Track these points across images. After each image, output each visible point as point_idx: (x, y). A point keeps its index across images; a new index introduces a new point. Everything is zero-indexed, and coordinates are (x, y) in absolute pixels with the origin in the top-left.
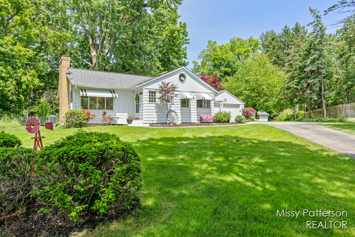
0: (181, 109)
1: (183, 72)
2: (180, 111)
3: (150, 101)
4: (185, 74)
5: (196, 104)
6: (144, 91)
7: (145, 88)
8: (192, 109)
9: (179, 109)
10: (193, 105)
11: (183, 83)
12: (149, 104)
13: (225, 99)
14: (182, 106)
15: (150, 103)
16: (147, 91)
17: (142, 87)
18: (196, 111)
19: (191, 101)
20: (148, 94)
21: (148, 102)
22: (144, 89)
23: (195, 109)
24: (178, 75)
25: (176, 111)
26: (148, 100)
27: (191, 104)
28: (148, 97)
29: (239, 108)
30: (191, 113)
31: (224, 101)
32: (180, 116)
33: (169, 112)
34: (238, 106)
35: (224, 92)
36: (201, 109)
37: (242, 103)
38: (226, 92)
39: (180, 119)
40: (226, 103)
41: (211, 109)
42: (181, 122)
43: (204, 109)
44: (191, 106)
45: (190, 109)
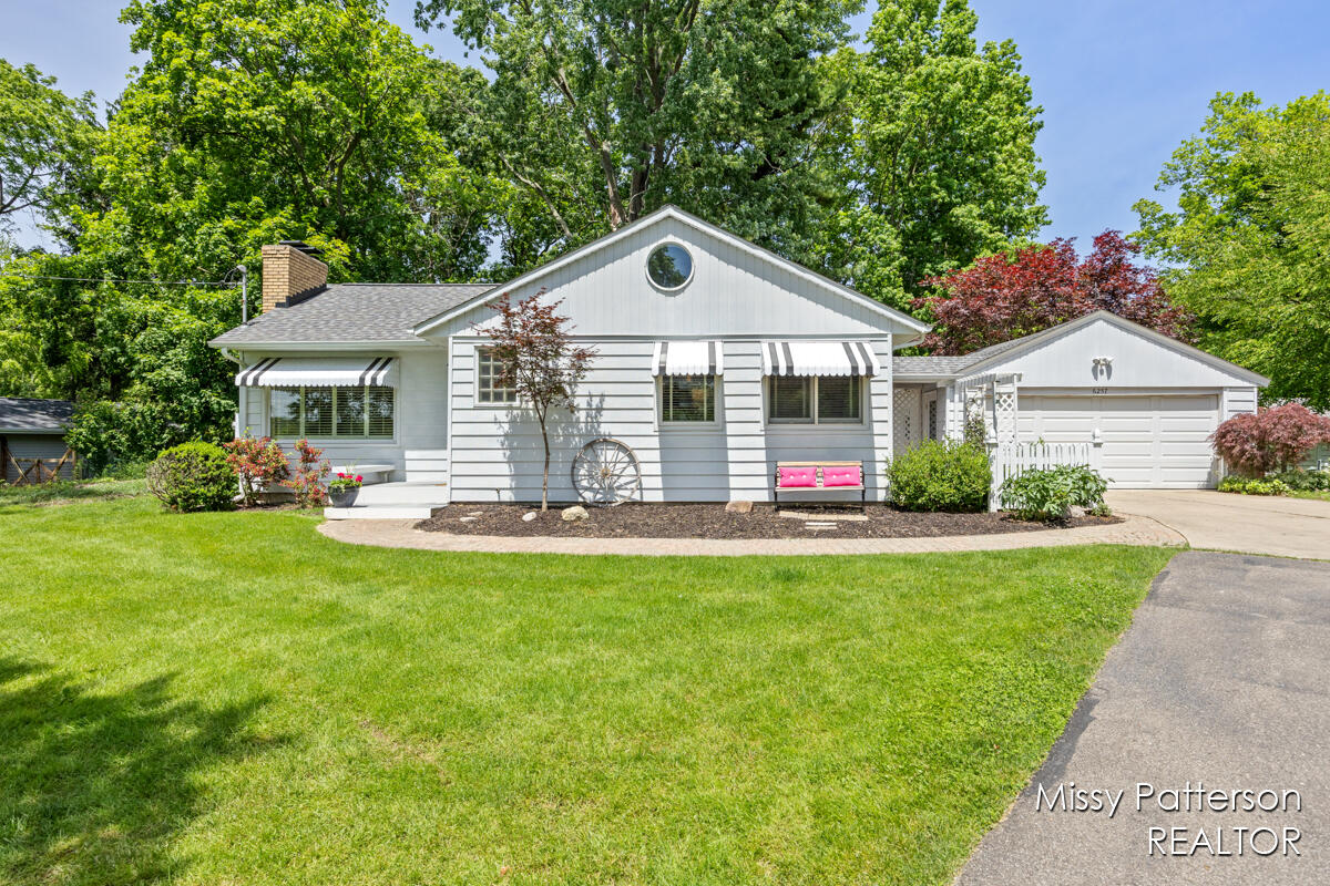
0: (662, 433)
1: (670, 238)
2: (655, 442)
3: (484, 396)
4: (687, 245)
5: (759, 402)
6: (455, 349)
7: (459, 334)
8: (730, 429)
9: (651, 429)
10: (744, 408)
11: (675, 294)
12: (475, 409)
13: (1097, 362)
14: (666, 418)
15: (485, 404)
16: (469, 349)
17: (441, 335)
18: (761, 442)
20: (474, 362)
21: (476, 401)
22: (450, 339)
23: (757, 429)
24: (642, 254)
25: (630, 442)
26: (474, 389)
27: (729, 402)
28: (474, 376)
29: (1217, 408)
30: (730, 452)
31: (1094, 370)
32: (659, 465)
33: (590, 445)
34: (1210, 396)
35: (1094, 321)
36: (791, 431)
37: (1243, 379)
38: (1105, 321)
39: (658, 482)
40: (1103, 381)
41: (870, 428)
42: (662, 500)
43: (816, 426)
44: (729, 415)
45: (724, 429)
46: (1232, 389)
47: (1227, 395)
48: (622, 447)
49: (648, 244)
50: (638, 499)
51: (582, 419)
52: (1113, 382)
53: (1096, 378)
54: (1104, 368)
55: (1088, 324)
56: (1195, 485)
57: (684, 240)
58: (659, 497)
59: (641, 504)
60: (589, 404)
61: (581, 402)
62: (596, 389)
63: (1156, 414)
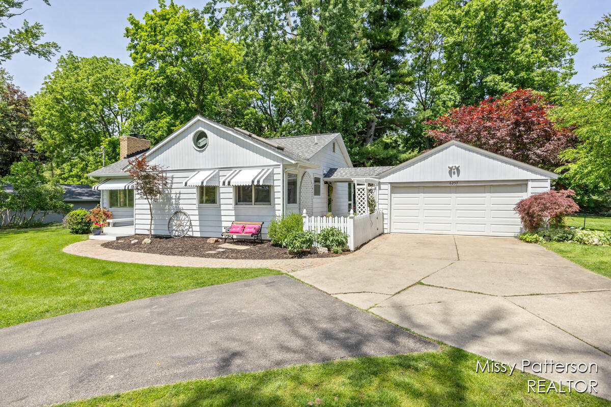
0: (199, 208)
1: (200, 129)
2: (197, 212)
4: (205, 131)
5: (232, 196)
8: (222, 207)
9: (195, 207)
10: (227, 197)
11: (202, 151)
12: (142, 199)
14: (201, 202)
18: (233, 213)
19: (222, 190)
23: (231, 207)
24: (191, 136)
25: (188, 212)
27: (222, 196)
29: (527, 191)
30: (222, 217)
31: (450, 172)
32: (198, 222)
33: (176, 213)
34: (521, 185)
35: (450, 146)
36: (245, 208)
37: (541, 175)
38: (456, 146)
39: (198, 229)
40: (455, 178)
41: (274, 207)
42: (199, 236)
43: (253, 206)
44: (222, 201)
45: (220, 207)
46: (533, 180)
47: (530, 184)
48: (185, 214)
49: (193, 132)
50: (192, 235)
51: (174, 203)
52: (461, 178)
53: (451, 176)
54: (455, 171)
55: (446, 148)
56: (513, 234)
57: (205, 128)
58: (198, 234)
59: (192, 237)
60: (176, 197)
61: (173, 196)
62: (178, 191)
63: (488, 195)
